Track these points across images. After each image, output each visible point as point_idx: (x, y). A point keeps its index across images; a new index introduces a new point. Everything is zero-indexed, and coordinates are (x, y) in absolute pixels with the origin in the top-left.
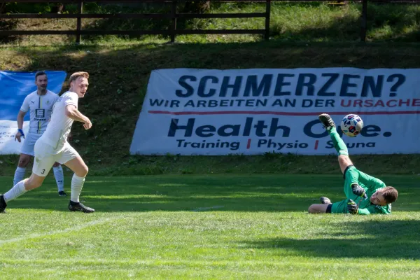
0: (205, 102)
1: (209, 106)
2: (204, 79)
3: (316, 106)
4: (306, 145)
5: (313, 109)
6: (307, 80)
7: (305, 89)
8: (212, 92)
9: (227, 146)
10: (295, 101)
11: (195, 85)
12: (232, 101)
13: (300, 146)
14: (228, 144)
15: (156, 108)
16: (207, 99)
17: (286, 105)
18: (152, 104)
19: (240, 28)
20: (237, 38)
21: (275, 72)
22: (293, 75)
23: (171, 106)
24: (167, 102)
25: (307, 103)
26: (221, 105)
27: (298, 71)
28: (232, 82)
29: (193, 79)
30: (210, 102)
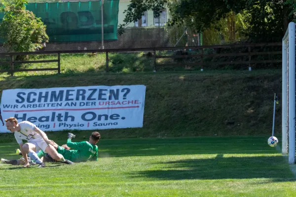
0: (31, 105)
1: (33, 107)
2: (29, 94)
3: (87, 105)
4: (83, 125)
5: (85, 107)
6: (81, 92)
7: (81, 97)
8: (34, 100)
9: (44, 127)
10: (76, 103)
11: (25, 97)
12: (44, 104)
13: (80, 125)
14: (44, 126)
15: (6, 109)
16: (32, 104)
17: (72, 105)
18: (4, 107)
19: (44, 68)
20: (44, 73)
21: (65, 89)
22: (74, 90)
23: (14, 108)
24: (12, 106)
25: (82, 104)
26: (39, 106)
27: (76, 88)
28: (44, 95)
29: (24, 94)
30: (33, 105)
